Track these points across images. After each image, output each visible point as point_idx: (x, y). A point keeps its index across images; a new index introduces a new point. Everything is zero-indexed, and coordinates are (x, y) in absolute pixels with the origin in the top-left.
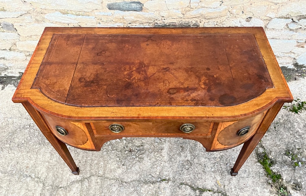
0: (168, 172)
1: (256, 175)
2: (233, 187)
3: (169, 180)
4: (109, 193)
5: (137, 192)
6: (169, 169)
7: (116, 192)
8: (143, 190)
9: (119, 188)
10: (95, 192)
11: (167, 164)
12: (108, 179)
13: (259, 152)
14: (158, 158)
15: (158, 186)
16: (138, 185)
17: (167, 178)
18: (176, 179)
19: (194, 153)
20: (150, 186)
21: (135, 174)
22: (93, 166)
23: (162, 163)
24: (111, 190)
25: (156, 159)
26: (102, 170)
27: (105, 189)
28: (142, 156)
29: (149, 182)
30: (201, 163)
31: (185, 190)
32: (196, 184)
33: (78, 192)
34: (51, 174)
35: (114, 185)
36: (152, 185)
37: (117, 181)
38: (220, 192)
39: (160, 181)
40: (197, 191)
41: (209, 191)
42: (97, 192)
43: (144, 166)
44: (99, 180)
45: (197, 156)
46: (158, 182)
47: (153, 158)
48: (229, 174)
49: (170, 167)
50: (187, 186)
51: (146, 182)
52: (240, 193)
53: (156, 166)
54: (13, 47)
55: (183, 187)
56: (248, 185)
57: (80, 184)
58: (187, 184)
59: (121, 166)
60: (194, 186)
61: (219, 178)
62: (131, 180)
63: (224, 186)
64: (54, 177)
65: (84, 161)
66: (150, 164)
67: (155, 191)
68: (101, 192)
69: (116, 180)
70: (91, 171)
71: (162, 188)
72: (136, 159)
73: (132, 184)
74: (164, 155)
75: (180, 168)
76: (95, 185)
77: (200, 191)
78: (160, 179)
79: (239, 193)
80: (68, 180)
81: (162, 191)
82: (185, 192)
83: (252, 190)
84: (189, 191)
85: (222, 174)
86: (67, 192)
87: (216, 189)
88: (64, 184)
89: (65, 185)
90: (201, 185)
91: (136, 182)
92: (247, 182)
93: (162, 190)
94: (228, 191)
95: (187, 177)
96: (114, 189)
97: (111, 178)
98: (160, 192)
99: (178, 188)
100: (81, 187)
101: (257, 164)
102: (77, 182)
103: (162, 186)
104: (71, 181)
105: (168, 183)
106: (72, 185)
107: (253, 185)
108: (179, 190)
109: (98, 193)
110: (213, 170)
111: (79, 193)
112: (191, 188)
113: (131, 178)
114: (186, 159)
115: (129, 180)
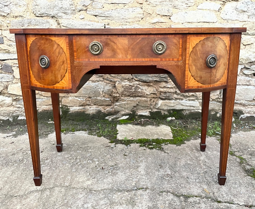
0: (146, 182)
1: (249, 185)
2: (224, 193)
3: (147, 188)
4: (74, 200)
5: (108, 198)
6: (146, 181)
7: (82, 199)
8: (115, 197)
9: (86, 195)
10: (57, 200)
11: (144, 177)
12: (75, 189)
13: (247, 169)
14: (134, 173)
15: (134, 193)
16: (110, 193)
17: (145, 187)
18: (155, 188)
19: (174, 169)
20: (124, 193)
21: (107, 185)
22: (58, 180)
23: (139, 176)
24: (77, 198)
25: (132, 174)
26: (68, 182)
27: (69, 196)
28: (116, 172)
29: (123, 190)
30: (183, 176)
31: (167, 197)
32: (180, 192)
33: (35, 200)
34: (7, 187)
35: (81, 194)
36: (126, 193)
37: (85, 190)
38: (209, 198)
39: (136, 190)
40: (182, 197)
41: (196, 197)
42: (59, 199)
43: (118, 178)
44: (63, 190)
45: (177, 171)
46: (133, 190)
47: (128, 173)
48: (217, 184)
49: (148, 179)
50: (169, 193)
51: (119, 191)
52: (234, 198)
53: (131, 179)
54: (4, 90)
55: (163, 194)
56: (241, 193)
57: (40, 193)
58: (168, 192)
59: (91, 178)
60: (178, 193)
61: (205, 187)
62: (102, 189)
63: (214, 193)
64: (11, 189)
65: (49, 176)
66: (124, 177)
67: (130, 198)
68: (64, 199)
69: (83, 190)
70: (55, 183)
71: (138, 195)
72: (108, 174)
73: (103, 192)
74: (140, 171)
75: (159, 180)
76: (58, 194)
77: (185, 197)
78: (136, 188)
79: (232, 198)
80: (26, 190)
81: (139, 198)
82: (167, 198)
83: (248, 196)
84: (171, 197)
85: (208, 184)
86: (23, 199)
87: (204, 195)
88: (21, 193)
90: (185, 192)
91: (108, 190)
92: (240, 190)
94: (219, 197)
95: (168, 186)
96: (80, 196)
97: (78, 187)
98: (136, 198)
99: (158, 195)
100: (41, 195)
101: (247, 177)
102: (37, 191)
103: (139, 193)
104: (29, 191)
105: (146, 190)
106: (30, 194)
107: (247, 193)
108: (159, 197)
109: (61, 200)
110: (197, 181)
111: (37, 201)
112: (174, 195)
113: (102, 187)
114: (166, 173)
115: (99, 189)
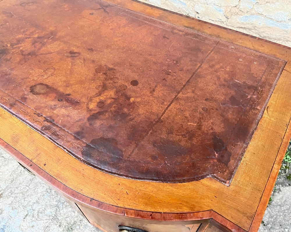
5: (57, 209)
7: (39, 195)
8: (63, 211)
9: (45, 192)
10: (23, 182)
16: (64, 202)
20: (74, 212)
24: (37, 190)
27: (33, 184)
33: (10, 171)
35: (43, 187)
42: (25, 182)
67: (75, 221)
68: (28, 185)
73: (59, 197)
81: (81, 228)
86: (4, 164)
89: (7, 157)
93: (82, 225)
96: (40, 190)
98: (78, 227)
106: (12, 160)
109: (25, 184)
111: (11, 173)
